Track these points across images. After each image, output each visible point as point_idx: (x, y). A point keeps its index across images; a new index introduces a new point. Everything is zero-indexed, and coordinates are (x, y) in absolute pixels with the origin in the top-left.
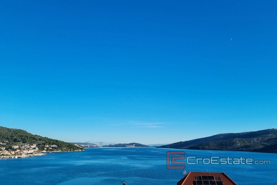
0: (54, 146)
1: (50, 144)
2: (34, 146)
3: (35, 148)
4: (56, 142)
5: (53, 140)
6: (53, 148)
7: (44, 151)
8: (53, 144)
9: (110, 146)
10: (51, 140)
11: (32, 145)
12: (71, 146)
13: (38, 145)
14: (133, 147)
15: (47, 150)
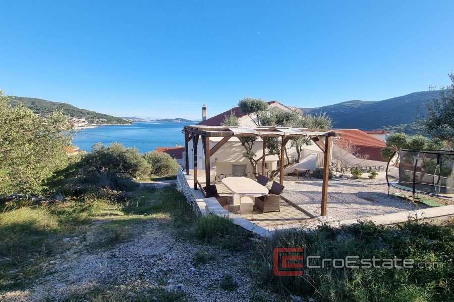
0: (103, 120)
1: (98, 118)
2: (83, 119)
3: (84, 122)
4: (105, 116)
5: (102, 115)
6: (102, 121)
7: (94, 124)
8: (102, 118)
9: (157, 120)
10: (99, 114)
11: (81, 118)
12: (120, 120)
13: (87, 119)
14: (179, 121)
15: (97, 123)
